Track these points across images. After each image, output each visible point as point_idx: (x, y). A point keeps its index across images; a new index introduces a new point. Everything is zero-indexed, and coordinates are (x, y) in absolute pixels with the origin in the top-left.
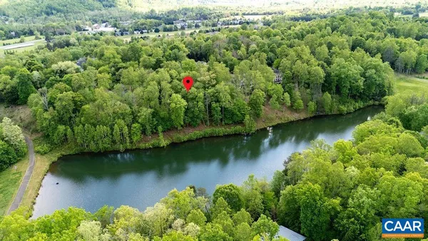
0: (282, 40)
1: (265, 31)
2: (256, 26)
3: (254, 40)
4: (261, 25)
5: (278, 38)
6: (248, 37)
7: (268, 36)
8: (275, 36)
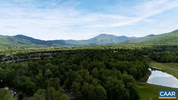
0: (66, 65)
1: (55, 60)
2: (49, 57)
3: (48, 67)
4: (51, 57)
5: (64, 64)
6: (44, 65)
7: (57, 63)
8: (61, 62)
